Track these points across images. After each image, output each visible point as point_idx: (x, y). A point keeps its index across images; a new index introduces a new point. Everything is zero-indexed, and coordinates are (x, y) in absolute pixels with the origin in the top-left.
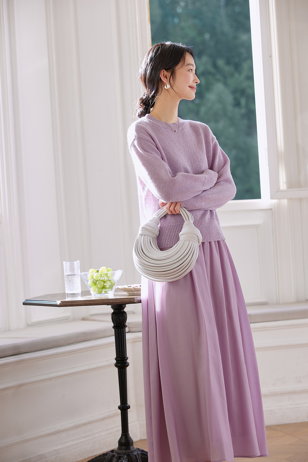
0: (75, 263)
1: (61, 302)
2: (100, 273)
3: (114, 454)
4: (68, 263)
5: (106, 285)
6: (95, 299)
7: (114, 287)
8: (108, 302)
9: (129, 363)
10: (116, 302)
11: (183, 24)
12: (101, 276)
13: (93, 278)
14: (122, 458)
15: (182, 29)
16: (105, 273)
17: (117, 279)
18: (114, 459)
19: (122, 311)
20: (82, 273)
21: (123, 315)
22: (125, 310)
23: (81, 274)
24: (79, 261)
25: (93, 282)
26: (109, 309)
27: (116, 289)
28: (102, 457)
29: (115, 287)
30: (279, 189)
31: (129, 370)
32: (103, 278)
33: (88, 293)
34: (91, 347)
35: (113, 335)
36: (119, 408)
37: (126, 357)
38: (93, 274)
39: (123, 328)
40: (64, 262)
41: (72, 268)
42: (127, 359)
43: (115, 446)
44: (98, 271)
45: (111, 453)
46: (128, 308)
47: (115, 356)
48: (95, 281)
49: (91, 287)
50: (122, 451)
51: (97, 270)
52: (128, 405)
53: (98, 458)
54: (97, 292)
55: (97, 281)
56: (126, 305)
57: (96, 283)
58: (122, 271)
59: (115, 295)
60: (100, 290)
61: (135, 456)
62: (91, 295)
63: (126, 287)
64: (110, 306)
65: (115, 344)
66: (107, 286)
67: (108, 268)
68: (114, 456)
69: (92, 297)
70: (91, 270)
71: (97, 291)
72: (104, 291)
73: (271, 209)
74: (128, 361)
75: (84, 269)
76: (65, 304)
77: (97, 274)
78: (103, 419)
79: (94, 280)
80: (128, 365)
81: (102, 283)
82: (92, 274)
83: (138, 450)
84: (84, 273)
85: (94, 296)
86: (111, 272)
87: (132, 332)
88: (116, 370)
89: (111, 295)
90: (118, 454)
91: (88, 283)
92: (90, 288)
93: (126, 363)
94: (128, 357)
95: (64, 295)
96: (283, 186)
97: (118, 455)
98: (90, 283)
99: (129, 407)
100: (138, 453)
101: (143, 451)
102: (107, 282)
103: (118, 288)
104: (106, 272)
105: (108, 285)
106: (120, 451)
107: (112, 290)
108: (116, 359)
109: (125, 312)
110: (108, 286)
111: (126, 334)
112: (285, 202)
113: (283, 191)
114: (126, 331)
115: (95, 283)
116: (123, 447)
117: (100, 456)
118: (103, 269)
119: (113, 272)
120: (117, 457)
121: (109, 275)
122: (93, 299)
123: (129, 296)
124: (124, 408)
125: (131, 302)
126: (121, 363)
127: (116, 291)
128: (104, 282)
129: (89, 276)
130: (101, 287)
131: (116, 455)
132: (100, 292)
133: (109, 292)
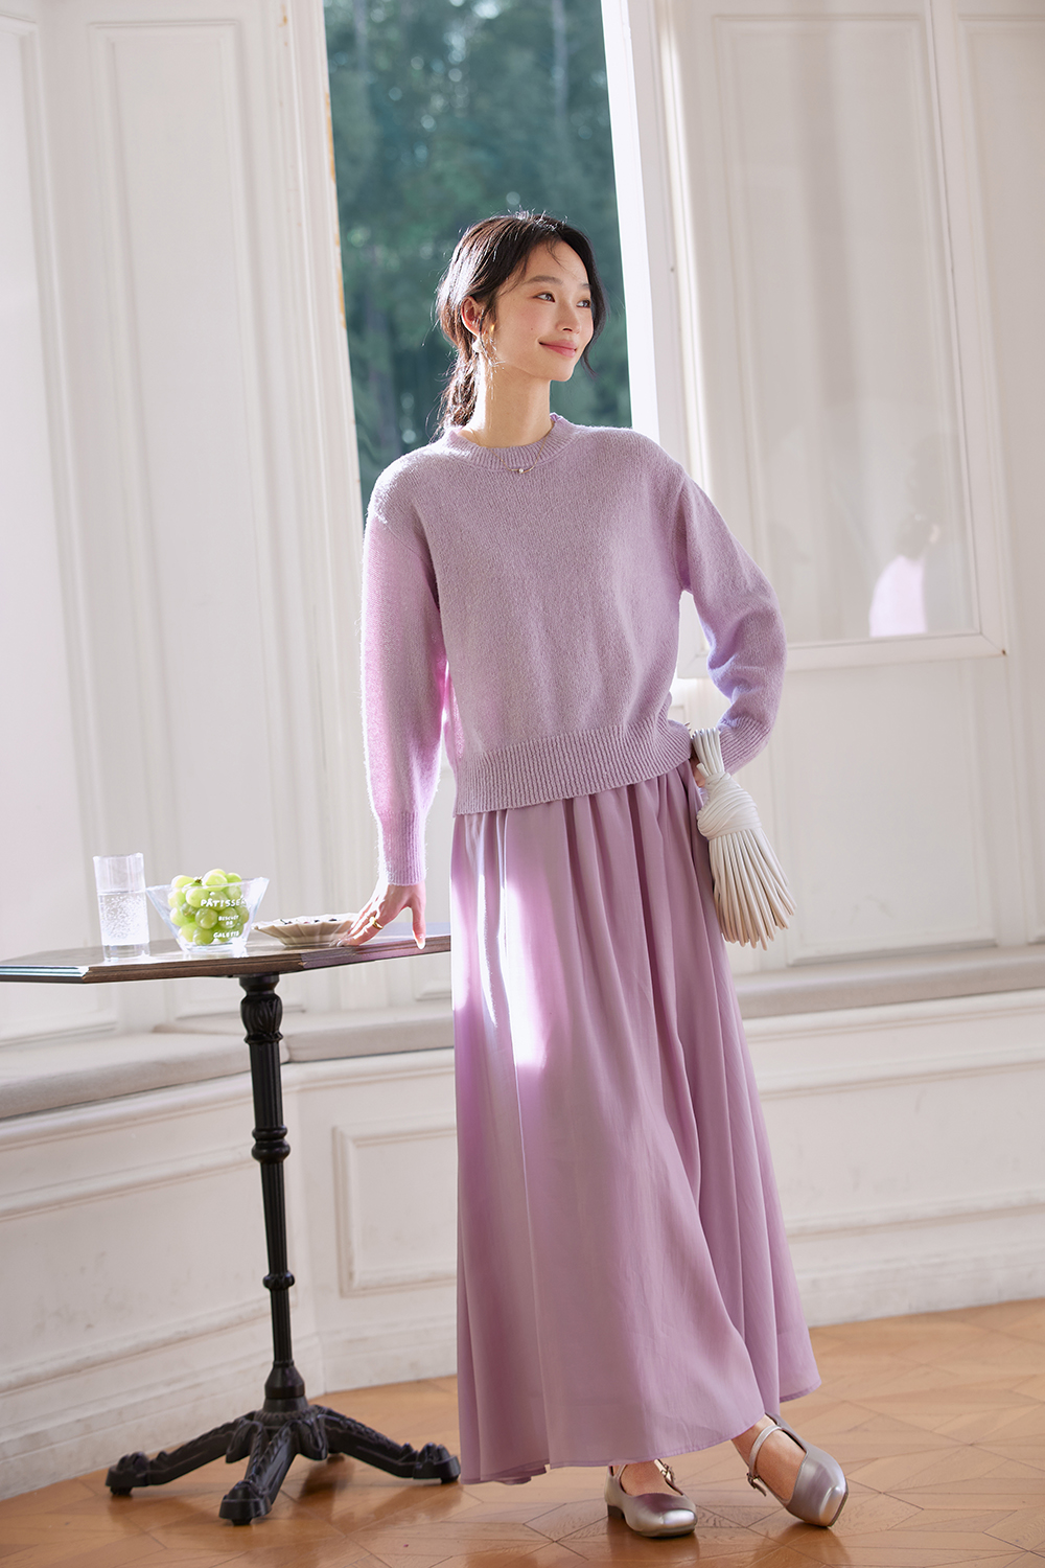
0: (130, 859)
1: (90, 969)
2: (205, 888)
3: (254, 1422)
4: (109, 861)
5: (225, 922)
6: (190, 959)
7: (246, 925)
8: (231, 968)
9: (288, 1146)
10: (251, 967)
11: (439, 165)
12: (210, 897)
13: (185, 902)
14: (277, 1435)
15: (439, 179)
16: (222, 887)
17: (255, 903)
18: (255, 1439)
19: (270, 992)
20: (150, 889)
21: (271, 1006)
22: (277, 990)
23: (149, 892)
24: (140, 855)
25: (184, 911)
26: (233, 992)
27: (250, 934)
28: (223, 1433)
29: (249, 927)
31: (292, 1169)
32: (216, 902)
33: (173, 945)
34: (183, 1107)
35: (246, 1072)
36: (267, 1283)
37: (281, 1129)
38: (183, 891)
39: (272, 1042)
40: (96, 859)
41: (121, 876)
42: (285, 1134)
43: (257, 1401)
44: (199, 881)
46: (287, 987)
47: (252, 1126)
48: (190, 910)
49: (179, 928)
50: (275, 1414)
51: (196, 879)
52: (288, 1275)
53: (210, 1438)
54: (199, 941)
55: (196, 909)
56: (281, 976)
57: (194, 915)
58: (268, 881)
59: (249, 949)
60: (208, 934)
61: (311, 1427)
62: (180, 949)
63: (278, 924)
64: (236, 980)
65: (252, 1098)
66: (227, 923)
67: (231, 874)
68: (253, 1429)
69: (181, 955)
70: (177, 880)
71: (197, 938)
72: (220, 938)
74: (287, 1139)
75: (157, 876)
76: (100, 975)
77: (196, 889)
79: (189, 906)
80: (287, 1153)
81: (214, 914)
82: (181, 890)
83: (317, 1411)
84: (156, 888)
85: (189, 949)
86: (237, 884)
87: (299, 1062)
88: (256, 1168)
89: (238, 947)
90: (266, 1422)
91: (169, 915)
92: (175, 930)
93: (282, 1145)
94: (286, 1129)
95: (100, 951)
97: (266, 1428)
98: (175, 914)
99: (292, 1281)
101: (330, 1413)
102: (226, 912)
103: (257, 928)
104: (224, 883)
105: (229, 920)
106: (270, 1414)
107: (240, 934)
108: (254, 1135)
109: (277, 998)
110: (230, 924)
111: (282, 1068)
114: (282, 1060)
115: (190, 914)
116: (279, 1402)
117: (215, 1431)
118: (214, 877)
119: (243, 883)
120: (262, 1430)
121: (232, 892)
122: (184, 960)
123: (286, 949)
124: (279, 1283)
125: (293, 965)
126: (270, 1147)
127: (251, 937)
128: (219, 912)
129: (172, 896)
130: (209, 927)
131: (260, 1426)
132: (208, 941)
133: (233, 940)
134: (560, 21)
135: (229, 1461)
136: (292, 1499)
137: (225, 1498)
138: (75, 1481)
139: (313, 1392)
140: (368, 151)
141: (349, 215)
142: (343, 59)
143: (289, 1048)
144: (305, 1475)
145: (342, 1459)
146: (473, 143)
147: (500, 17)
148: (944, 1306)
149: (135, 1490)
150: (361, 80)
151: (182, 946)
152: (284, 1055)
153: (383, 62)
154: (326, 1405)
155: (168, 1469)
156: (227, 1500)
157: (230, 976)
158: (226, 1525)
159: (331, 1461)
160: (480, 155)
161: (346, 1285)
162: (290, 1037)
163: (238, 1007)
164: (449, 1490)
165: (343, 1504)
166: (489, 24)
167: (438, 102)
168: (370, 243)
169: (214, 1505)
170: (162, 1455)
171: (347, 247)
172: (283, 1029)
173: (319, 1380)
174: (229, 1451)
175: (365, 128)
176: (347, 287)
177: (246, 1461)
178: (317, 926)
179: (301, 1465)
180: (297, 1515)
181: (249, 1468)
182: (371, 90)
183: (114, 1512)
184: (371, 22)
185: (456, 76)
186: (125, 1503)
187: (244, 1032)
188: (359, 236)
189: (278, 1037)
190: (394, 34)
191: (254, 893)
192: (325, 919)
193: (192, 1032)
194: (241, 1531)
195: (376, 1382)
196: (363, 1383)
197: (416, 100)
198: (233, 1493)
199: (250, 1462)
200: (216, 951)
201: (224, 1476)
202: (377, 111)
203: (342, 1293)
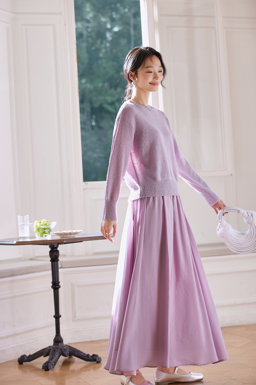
0: (26, 216)
1: (17, 242)
2: (42, 223)
3: (50, 348)
4: (21, 217)
5: (46, 231)
6: (38, 240)
8: (47, 243)
9: (60, 286)
10: (52, 242)
12: (43, 226)
13: (37, 227)
14: (56, 351)
17: (53, 227)
18: (50, 352)
19: (56, 249)
20: (30, 223)
22: (58, 249)
24: (28, 216)
26: (47, 249)
28: (43, 350)
29: (51, 233)
35: (50, 270)
36: (54, 316)
40: (18, 216)
41: (23, 221)
44: (40, 222)
45: (48, 348)
46: (61, 248)
48: (38, 229)
49: (36, 233)
50: (56, 346)
51: (40, 221)
54: (40, 236)
55: (40, 228)
56: (59, 245)
58: (56, 222)
59: (51, 238)
60: (42, 234)
62: (36, 238)
63: (59, 232)
64: (48, 246)
66: (46, 232)
67: (47, 220)
68: (50, 350)
70: (36, 221)
72: (45, 235)
75: (31, 221)
76: (19, 244)
77: (40, 224)
78: (44, 328)
79: (38, 228)
81: (43, 230)
82: (36, 224)
84: (32, 223)
85: (38, 238)
87: (64, 268)
89: (49, 238)
94: (60, 282)
95: (19, 238)
97: (53, 349)
98: (35, 229)
99: (60, 316)
100: (66, 348)
103: (53, 233)
104: (46, 222)
105: (47, 231)
106: (54, 346)
107: (49, 234)
108: (52, 283)
109: (58, 251)
110: (47, 232)
111: (59, 269)
115: (38, 230)
116: (57, 343)
118: (44, 221)
119: (50, 223)
121: (48, 225)
123: (60, 238)
124: (57, 317)
125: (62, 242)
126: (56, 286)
127: (52, 235)
128: (45, 229)
132: (42, 236)
133: (48, 236)
135: (44, 357)
143: (61, 264)
144: (64, 360)
149: (24, 363)
152: (59, 266)
155: (32, 358)
156: (44, 365)
158: (44, 371)
161: (74, 318)
162: (61, 261)
169: (41, 366)
170: (30, 355)
174: (44, 354)
178: (68, 233)
179: (62, 358)
186: (22, 366)
189: (58, 260)
191: (53, 225)
192: (70, 231)
193: (38, 260)
194: (47, 372)
199: (49, 357)
200: (44, 238)
201: (43, 360)
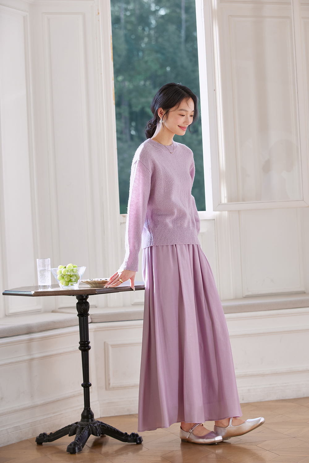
0: (47, 260)
1: (35, 292)
2: (67, 269)
3: (77, 425)
4: (41, 260)
5: (72, 279)
6: (62, 290)
7: (78, 280)
8: (74, 293)
9: (90, 347)
10: (80, 293)
12: (68, 272)
13: (61, 273)
14: (85, 429)
16: (72, 269)
17: (82, 274)
18: (78, 430)
19: (86, 301)
20: (52, 269)
21: (86, 305)
22: (88, 300)
23: (52, 270)
24: (49, 259)
25: (61, 276)
26: (74, 300)
27: (80, 283)
28: (68, 428)
29: (80, 281)
30: (221, 203)
31: (91, 353)
32: (70, 273)
33: (58, 286)
36: (82, 385)
37: (88, 342)
39: (86, 316)
40: (37, 260)
41: (44, 265)
43: (79, 419)
44: (65, 267)
45: (75, 425)
46: (91, 299)
47: (79, 341)
48: (63, 275)
49: (60, 280)
50: (84, 423)
51: (65, 266)
52: (89, 383)
53: (65, 429)
54: (65, 285)
55: (64, 275)
56: (89, 296)
57: (64, 277)
58: (85, 268)
59: (79, 288)
60: (68, 282)
61: (96, 427)
63: (89, 280)
64: (75, 297)
67: (74, 265)
68: (78, 426)
70: (60, 266)
71: (64, 284)
72: (71, 284)
73: (214, 220)
74: (90, 345)
75: (54, 265)
76: (38, 294)
77: (64, 269)
81: (69, 277)
82: (60, 270)
83: (98, 422)
84: (54, 269)
85: (62, 287)
86: (76, 268)
88: (80, 352)
89: (76, 287)
91: (57, 277)
92: (58, 281)
93: (88, 346)
94: (90, 342)
95: (37, 287)
96: (224, 200)
97: (81, 426)
98: (59, 277)
99: (90, 385)
100: (98, 425)
101: (102, 423)
102: (73, 276)
103: (82, 281)
104: (72, 268)
105: (73, 279)
106: (83, 423)
107: (77, 283)
108: (80, 343)
109: (88, 302)
110: (74, 280)
112: (226, 213)
113: (224, 204)
115: (63, 277)
116: (86, 419)
117: (66, 427)
118: (70, 266)
119: (78, 268)
120: (80, 427)
121: (74, 271)
122: (61, 290)
123: (91, 288)
124: (86, 385)
125: (93, 293)
126: (85, 346)
127: (80, 284)
128: (71, 276)
129: (58, 271)
130: (68, 281)
131: (79, 426)
132: (67, 285)
133: (74, 285)
134: (184, 16)
135: (69, 436)
136: (89, 447)
137: (68, 446)
138: (27, 440)
139: (96, 417)
140: (124, 53)
141: (117, 72)
142: (117, 26)
143: (91, 318)
144: (93, 440)
145: (105, 436)
146: (157, 52)
147: (166, 15)
148: (287, 398)
149: (43, 443)
150: (122, 33)
151: (60, 286)
152: (89, 321)
153: (129, 27)
154: (100, 421)
155: (53, 437)
156: (69, 447)
157: (73, 296)
158: (68, 454)
159: (101, 437)
160: (159, 55)
161: (108, 387)
162: (91, 315)
163: (75, 305)
164: (139, 446)
165: (104, 449)
166: (163, 17)
167: (146, 40)
168: (124, 81)
169: (65, 448)
170: (51, 433)
171: (116, 82)
172: (89, 312)
173: (98, 413)
174: (69, 433)
175: (123, 47)
176: (116, 93)
177: (75, 436)
178: (101, 281)
179: (92, 437)
180: (91, 452)
181: (76, 438)
182: (126, 35)
183: (38, 449)
184: (125, 15)
185: (152, 32)
186: (41, 447)
187: (77, 313)
188: (120, 78)
189: (88, 315)
190: (133, 19)
191: (81, 271)
192: (103, 279)
193: (63, 312)
194: (73, 456)
195: (116, 415)
196: (113, 415)
197: (139, 38)
198: (71, 445)
199: (76, 436)
200: (70, 288)
201: (69, 440)
202: (127, 41)
203: (106, 389)
